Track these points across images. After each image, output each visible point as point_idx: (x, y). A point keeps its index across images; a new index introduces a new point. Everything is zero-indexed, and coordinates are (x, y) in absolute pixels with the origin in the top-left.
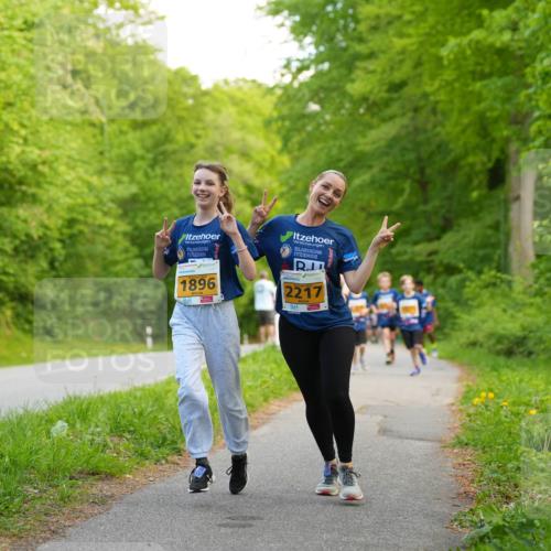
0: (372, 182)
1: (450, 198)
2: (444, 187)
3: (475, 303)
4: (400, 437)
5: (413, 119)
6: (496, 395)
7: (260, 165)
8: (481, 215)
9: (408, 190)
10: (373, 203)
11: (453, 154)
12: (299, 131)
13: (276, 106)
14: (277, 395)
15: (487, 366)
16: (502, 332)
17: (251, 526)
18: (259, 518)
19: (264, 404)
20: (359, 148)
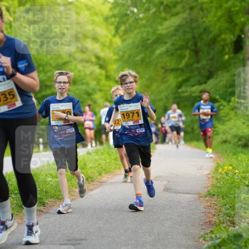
0: (167, 51)
1: (212, 59)
2: (208, 53)
3: (226, 119)
4: (176, 192)
5: (189, 14)
6: (233, 168)
7: (103, 45)
8: (230, 68)
9: (188, 56)
10: (168, 64)
11: (213, 34)
12: (124, 23)
13: (111, 9)
14: (107, 172)
15: (231, 153)
16: (241, 134)
17: (79, 244)
18: (85, 240)
19: (99, 177)
20: (159, 32)
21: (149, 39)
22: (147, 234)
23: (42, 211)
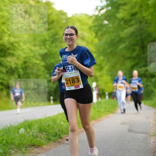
5: (139, 25)
9: (138, 50)
21: (115, 40)
23: (61, 142)
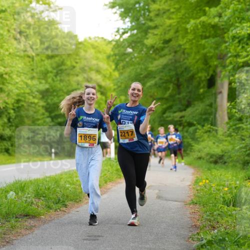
0: (156, 84)
1: (190, 92)
2: (188, 87)
3: (201, 140)
4: (166, 200)
6: (209, 181)
7: (105, 76)
8: (204, 100)
9: (171, 88)
10: (156, 94)
11: (192, 72)
12: (122, 61)
13: (112, 50)
14: (111, 180)
15: (206, 168)
16: (213, 153)
17: (98, 240)
18: (101, 236)
20: (149, 69)
21: (142, 74)
22: (149, 234)
